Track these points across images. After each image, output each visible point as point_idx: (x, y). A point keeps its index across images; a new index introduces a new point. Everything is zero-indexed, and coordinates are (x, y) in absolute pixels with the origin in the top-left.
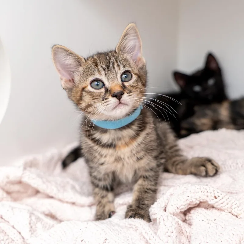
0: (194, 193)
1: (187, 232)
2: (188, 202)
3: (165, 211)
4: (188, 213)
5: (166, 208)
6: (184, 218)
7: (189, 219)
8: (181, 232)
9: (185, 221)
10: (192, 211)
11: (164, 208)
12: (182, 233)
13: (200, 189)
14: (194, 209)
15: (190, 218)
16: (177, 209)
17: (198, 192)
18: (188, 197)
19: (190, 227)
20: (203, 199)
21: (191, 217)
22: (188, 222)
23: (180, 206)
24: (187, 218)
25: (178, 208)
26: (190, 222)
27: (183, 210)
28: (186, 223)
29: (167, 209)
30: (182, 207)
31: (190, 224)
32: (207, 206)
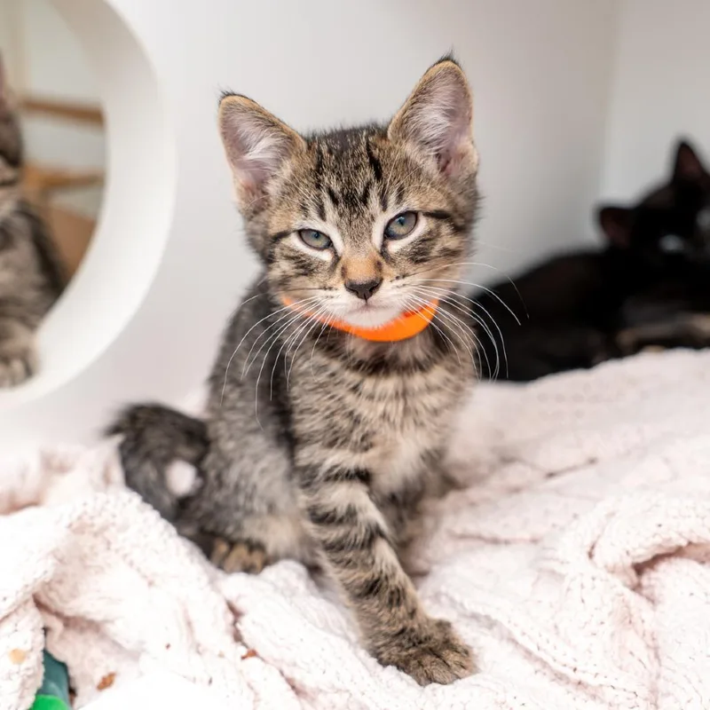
0: (675, 517)
1: (643, 621)
2: (658, 540)
3: (591, 555)
4: (648, 570)
5: (593, 547)
6: (635, 579)
7: (651, 586)
8: (628, 621)
9: (637, 588)
10: (663, 567)
11: (588, 549)
12: (630, 622)
13: (694, 509)
14: (666, 559)
15: (653, 582)
16: (625, 554)
17: (689, 517)
18: (660, 526)
19: (654, 610)
20: (699, 537)
21: (657, 579)
22: (645, 592)
23: (634, 549)
24: (645, 580)
25: (628, 553)
26: (652, 594)
27: (640, 560)
28: (641, 594)
29: (597, 552)
30: (641, 551)
31: (652, 600)
32: (703, 554)
